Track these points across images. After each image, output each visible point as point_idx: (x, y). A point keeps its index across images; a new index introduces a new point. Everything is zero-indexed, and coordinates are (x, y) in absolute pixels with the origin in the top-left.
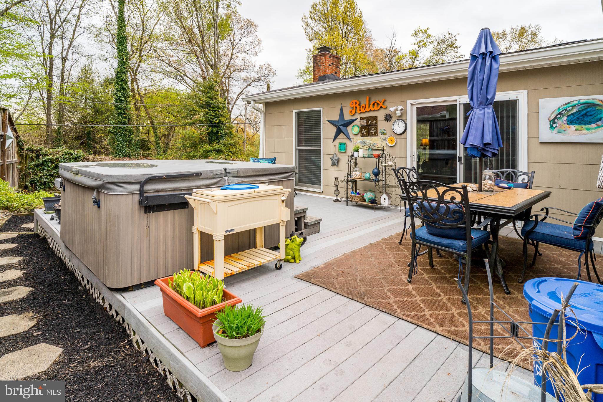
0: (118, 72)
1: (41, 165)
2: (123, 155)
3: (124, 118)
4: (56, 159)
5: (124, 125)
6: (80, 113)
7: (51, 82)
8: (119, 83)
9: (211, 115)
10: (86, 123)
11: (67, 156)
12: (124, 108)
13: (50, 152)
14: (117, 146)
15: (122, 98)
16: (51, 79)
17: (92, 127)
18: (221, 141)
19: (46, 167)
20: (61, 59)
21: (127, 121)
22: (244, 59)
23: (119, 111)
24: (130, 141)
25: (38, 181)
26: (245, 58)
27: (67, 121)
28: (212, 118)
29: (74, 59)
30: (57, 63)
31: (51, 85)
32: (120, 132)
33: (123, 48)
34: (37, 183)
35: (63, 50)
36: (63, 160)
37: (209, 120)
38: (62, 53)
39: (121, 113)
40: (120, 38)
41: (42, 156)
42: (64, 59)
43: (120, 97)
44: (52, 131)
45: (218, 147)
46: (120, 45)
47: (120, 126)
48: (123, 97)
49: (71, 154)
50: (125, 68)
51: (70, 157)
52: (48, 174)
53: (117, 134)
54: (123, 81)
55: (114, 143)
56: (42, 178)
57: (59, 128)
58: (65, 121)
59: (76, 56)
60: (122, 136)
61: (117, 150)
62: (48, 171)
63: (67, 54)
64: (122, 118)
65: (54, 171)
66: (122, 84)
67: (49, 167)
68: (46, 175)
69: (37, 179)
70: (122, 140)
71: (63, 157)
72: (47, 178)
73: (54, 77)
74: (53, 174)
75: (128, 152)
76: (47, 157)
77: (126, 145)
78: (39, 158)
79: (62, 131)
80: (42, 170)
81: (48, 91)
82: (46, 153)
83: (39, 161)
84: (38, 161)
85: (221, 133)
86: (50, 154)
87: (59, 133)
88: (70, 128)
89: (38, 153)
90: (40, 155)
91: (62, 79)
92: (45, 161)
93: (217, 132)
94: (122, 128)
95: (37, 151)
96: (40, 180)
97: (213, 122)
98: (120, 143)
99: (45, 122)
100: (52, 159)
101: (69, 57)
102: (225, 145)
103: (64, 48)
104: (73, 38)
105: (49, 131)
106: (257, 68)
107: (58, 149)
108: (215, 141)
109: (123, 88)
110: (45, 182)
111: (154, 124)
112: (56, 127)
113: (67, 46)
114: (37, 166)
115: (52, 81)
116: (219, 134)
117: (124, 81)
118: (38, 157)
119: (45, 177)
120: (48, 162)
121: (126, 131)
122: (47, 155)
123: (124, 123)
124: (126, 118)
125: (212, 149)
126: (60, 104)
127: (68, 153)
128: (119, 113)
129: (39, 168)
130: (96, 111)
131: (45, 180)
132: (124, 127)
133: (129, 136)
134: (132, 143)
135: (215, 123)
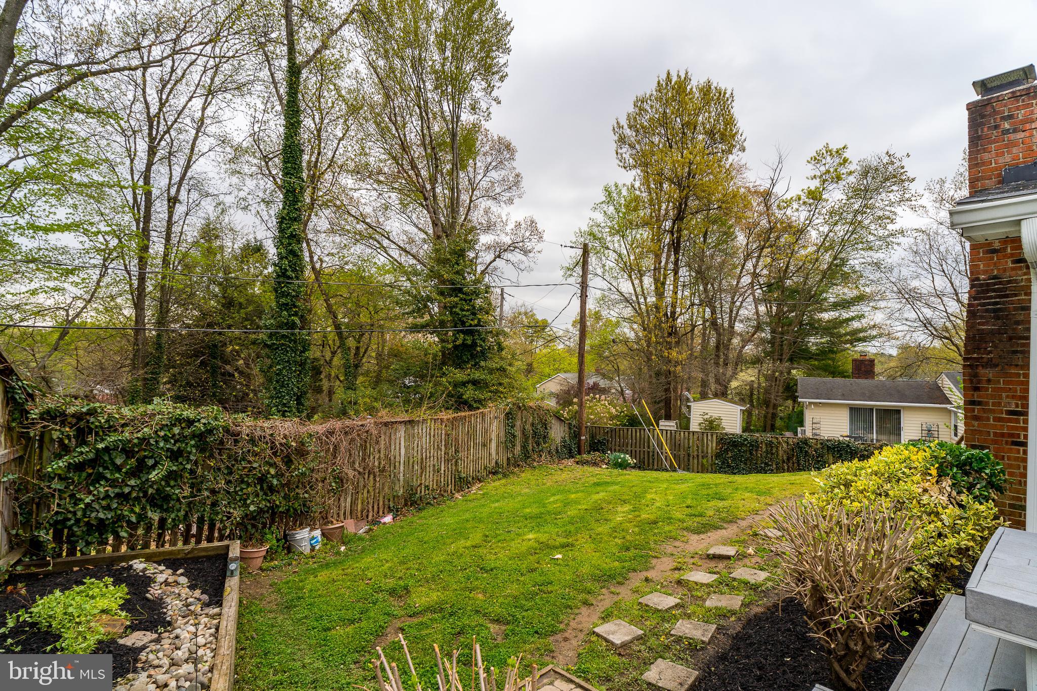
0: (283, 218)
1: (93, 463)
2: (288, 394)
3: (293, 315)
4: (143, 440)
5: (292, 329)
6: (198, 307)
7: (146, 242)
8: (286, 241)
9: (462, 310)
10: (210, 325)
11: (176, 430)
12: (294, 293)
13: (123, 417)
14: (277, 374)
15: (289, 273)
16: (148, 237)
17: (220, 334)
18: (483, 363)
19: (106, 468)
20: (166, 203)
21: (298, 322)
22: (487, 211)
23: (283, 300)
24: (302, 364)
25: (78, 521)
26: (490, 208)
27: (175, 321)
28: (465, 316)
29: (191, 201)
30: (160, 208)
31: (145, 248)
32: (283, 344)
33: (295, 169)
34: (75, 529)
35: (170, 185)
36: (161, 444)
37: (460, 320)
38: (169, 190)
39: (287, 304)
40: (289, 147)
41: (97, 434)
42: (173, 201)
43: (286, 270)
44: (146, 340)
45: (477, 375)
46: (288, 162)
47: (284, 332)
48: (292, 271)
49: (190, 422)
50: (296, 210)
51: (186, 433)
52: (112, 492)
53: (277, 348)
54: (292, 236)
55: (271, 367)
56: (93, 510)
57: (159, 336)
58: (171, 322)
59: (194, 195)
60: (287, 352)
61: (277, 382)
62: (113, 483)
63: (178, 191)
64: (290, 316)
65: (132, 482)
66: (290, 244)
67: (118, 469)
68: (107, 496)
69: (75, 513)
70: (288, 361)
71: (162, 434)
72: (108, 508)
73: (152, 233)
74: (130, 493)
75: (298, 388)
76: (112, 438)
77: (295, 371)
78: (84, 443)
79: (164, 339)
80: (93, 484)
81: (141, 259)
82: (107, 421)
83: (85, 452)
84: (82, 453)
85: (481, 346)
86: (123, 425)
87: (159, 346)
88: (180, 335)
89: (82, 424)
90: (90, 431)
91: (168, 239)
92: (107, 449)
93: (474, 344)
94: (287, 337)
95: (79, 417)
96: (84, 516)
97: (467, 324)
98: (284, 368)
99: (133, 323)
100: (130, 441)
101: (183, 195)
102: (491, 371)
103: (173, 182)
104: (189, 161)
105: (140, 342)
106: (511, 226)
107: (150, 407)
108: (468, 362)
109: (292, 252)
110: (101, 521)
111: (340, 328)
112: (154, 332)
113: (178, 179)
114: (79, 467)
115: (149, 240)
116: (478, 349)
117: (294, 236)
118: (81, 436)
119: (104, 503)
120: (114, 454)
121: (295, 342)
122: (112, 429)
123: (293, 326)
124: (296, 314)
125: (466, 378)
126: (163, 287)
127: (179, 420)
128: (284, 304)
129: (84, 475)
130: (229, 304)
131: (101, 515)
132: (293, 334)
133: (302, 352)
134: (307, 367)
135: (471, 325)
